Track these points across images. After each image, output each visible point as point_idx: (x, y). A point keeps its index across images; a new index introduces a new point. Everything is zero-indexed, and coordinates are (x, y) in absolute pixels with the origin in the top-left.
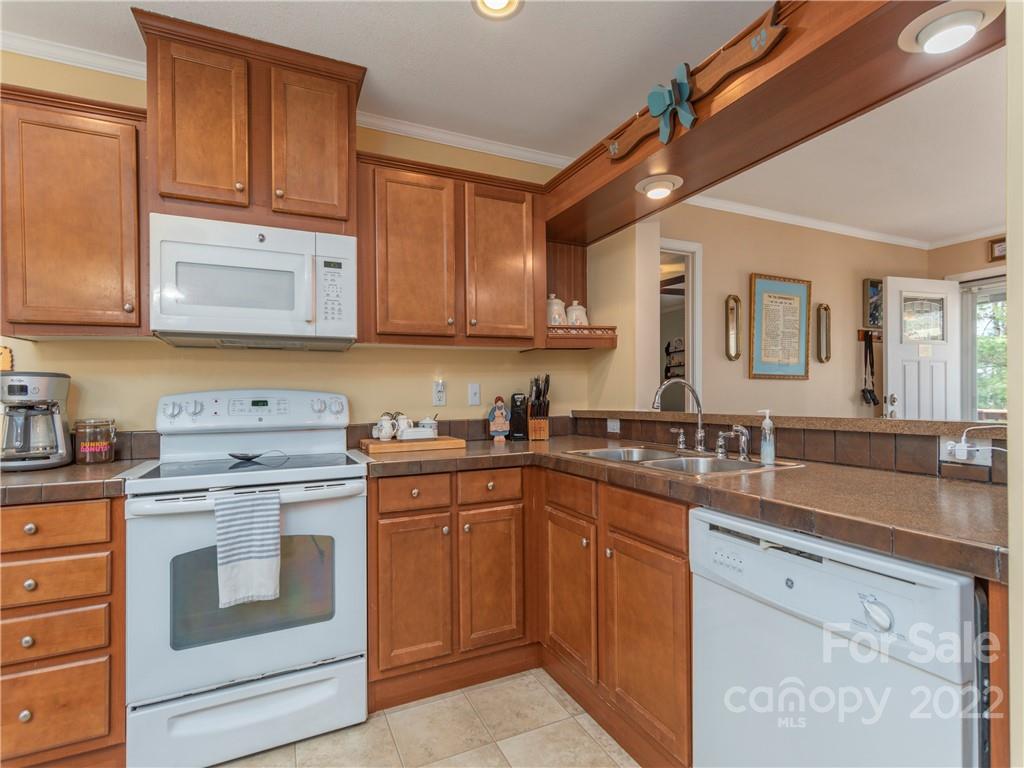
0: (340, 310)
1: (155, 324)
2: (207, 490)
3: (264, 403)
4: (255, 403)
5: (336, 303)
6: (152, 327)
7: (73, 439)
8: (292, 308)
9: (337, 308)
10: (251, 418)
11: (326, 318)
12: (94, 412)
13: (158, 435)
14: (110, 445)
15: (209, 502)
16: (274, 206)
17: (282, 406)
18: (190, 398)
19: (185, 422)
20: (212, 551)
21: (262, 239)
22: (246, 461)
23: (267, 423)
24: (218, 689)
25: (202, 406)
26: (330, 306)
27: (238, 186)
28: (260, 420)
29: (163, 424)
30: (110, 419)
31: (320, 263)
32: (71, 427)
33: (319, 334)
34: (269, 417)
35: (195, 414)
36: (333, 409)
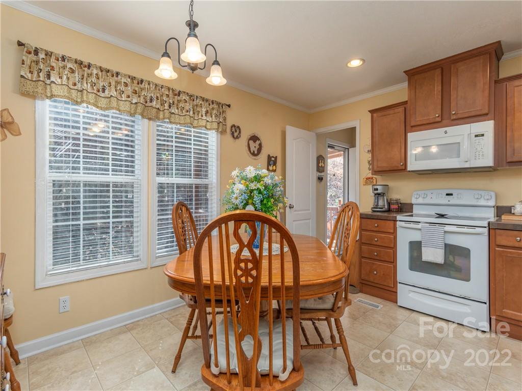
0: (483, 155)
1: (409, 169)
2: (420, 222)
3: (451, 194)
4: (447, 195)
5: (481, 152)
6: (408, 170)
7: (389, 204)
8: (459, 157)
9: (481, 154)
10: (445, 200)
11: (475, 159)
12: (394, 196)
13: (413, 205)
14: (399, 206)
15: (419, 226)
16: (452, 118)
17: (459, 196)
18: (423, 192)
19: (420, 201)
20: (420, 242)
21: (446, 132)
22: (442, 216)
23: (452, 202)
24: (423, 288)
25: (427, 195)
26: (477, 154)
27: (437, 115)
28: (449, 201)
29: (414, 201)
30: (399, 198)
31: (473, 136)
32: (389, 200)
33: (471, 166)
34: (452, 200)
35: (424, 198)
36: (486, 198)
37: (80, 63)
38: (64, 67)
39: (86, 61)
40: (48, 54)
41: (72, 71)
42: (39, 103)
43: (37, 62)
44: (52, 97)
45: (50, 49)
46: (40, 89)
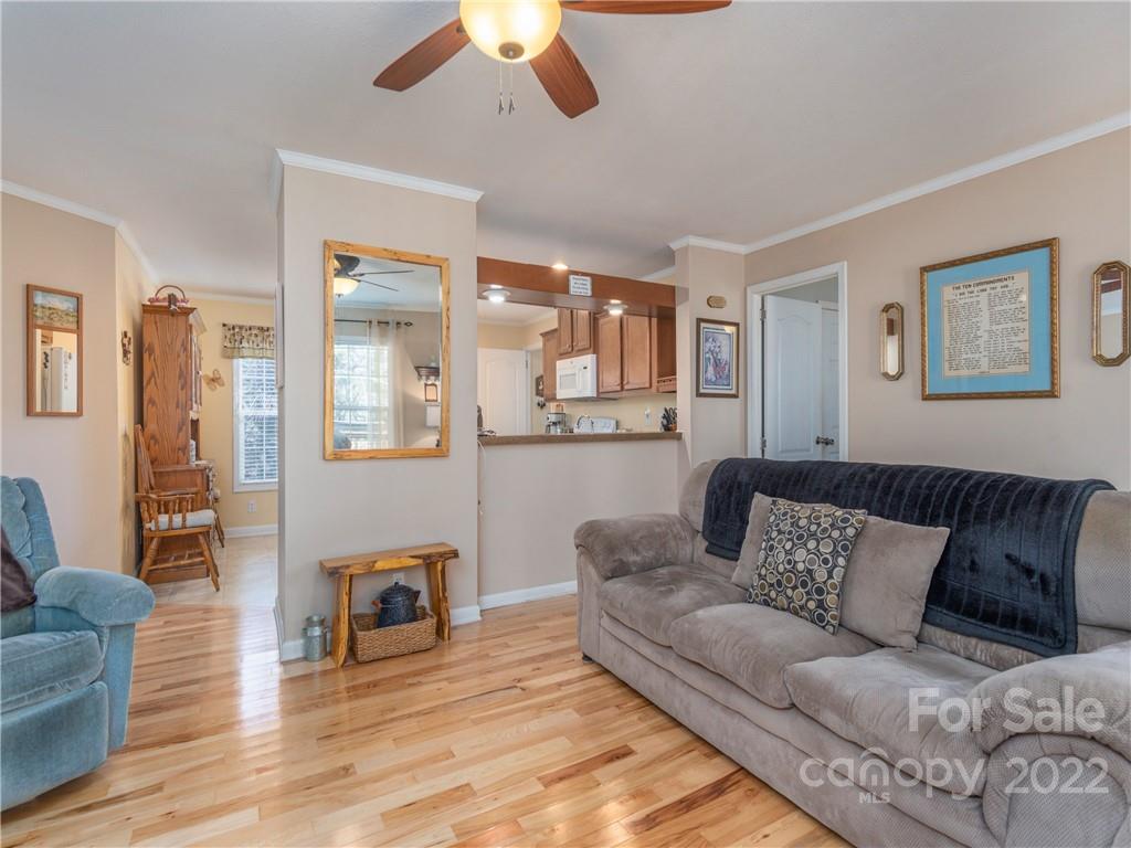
11: (584, 389)
31: (582, 368)
37: (261, 329)
38: (251, 335)
39: (265, 325)
40: (241, 328)
41: (256, 335)
42: (235, 361)
43: (234, 335)
44: (243, 357)
45: (241, 324)
46: (235, 354)
